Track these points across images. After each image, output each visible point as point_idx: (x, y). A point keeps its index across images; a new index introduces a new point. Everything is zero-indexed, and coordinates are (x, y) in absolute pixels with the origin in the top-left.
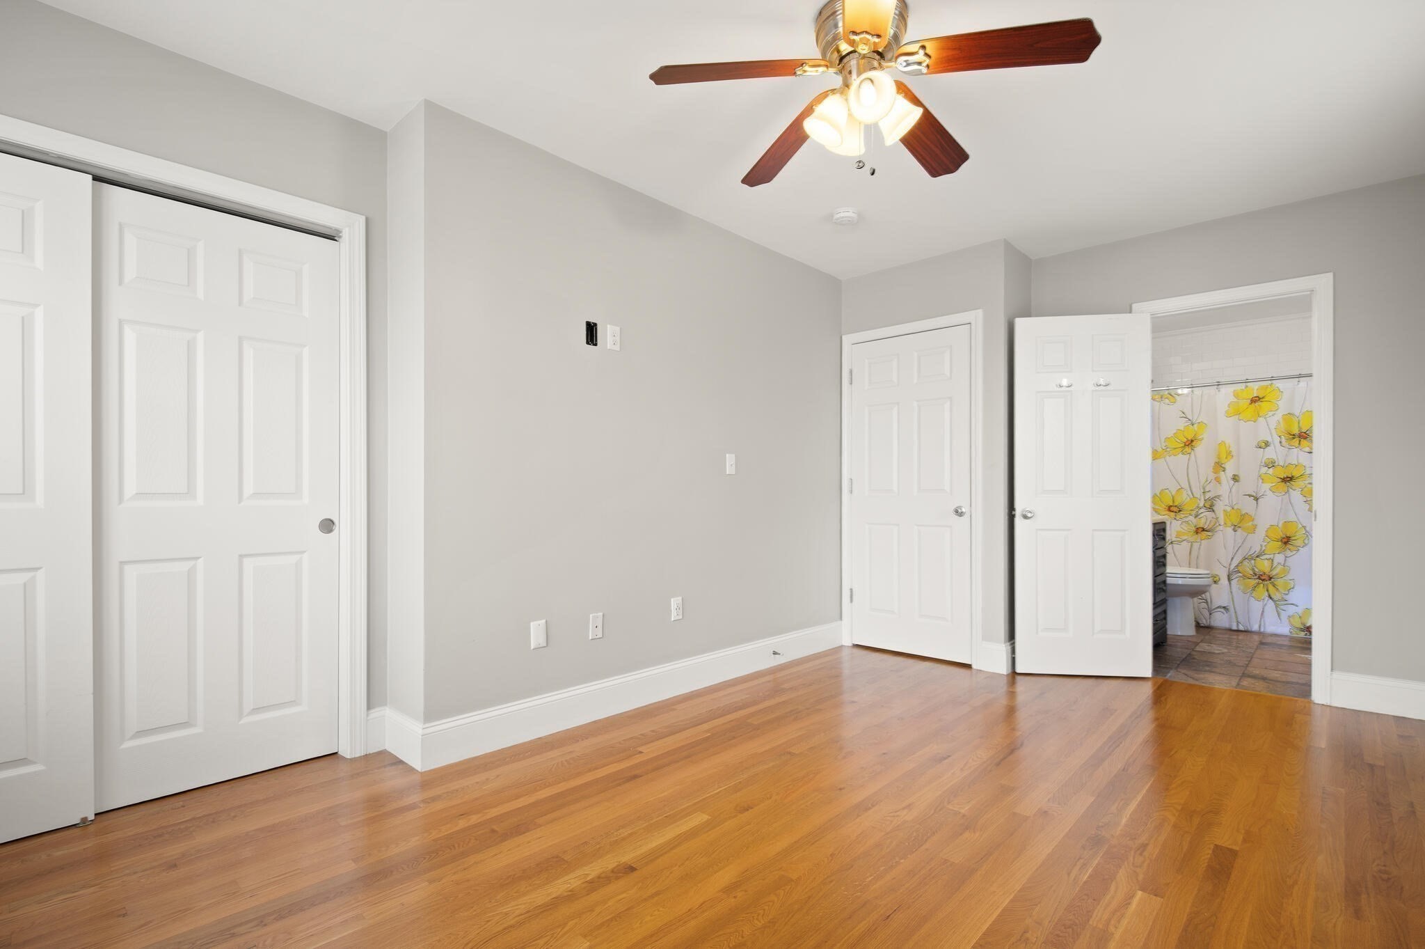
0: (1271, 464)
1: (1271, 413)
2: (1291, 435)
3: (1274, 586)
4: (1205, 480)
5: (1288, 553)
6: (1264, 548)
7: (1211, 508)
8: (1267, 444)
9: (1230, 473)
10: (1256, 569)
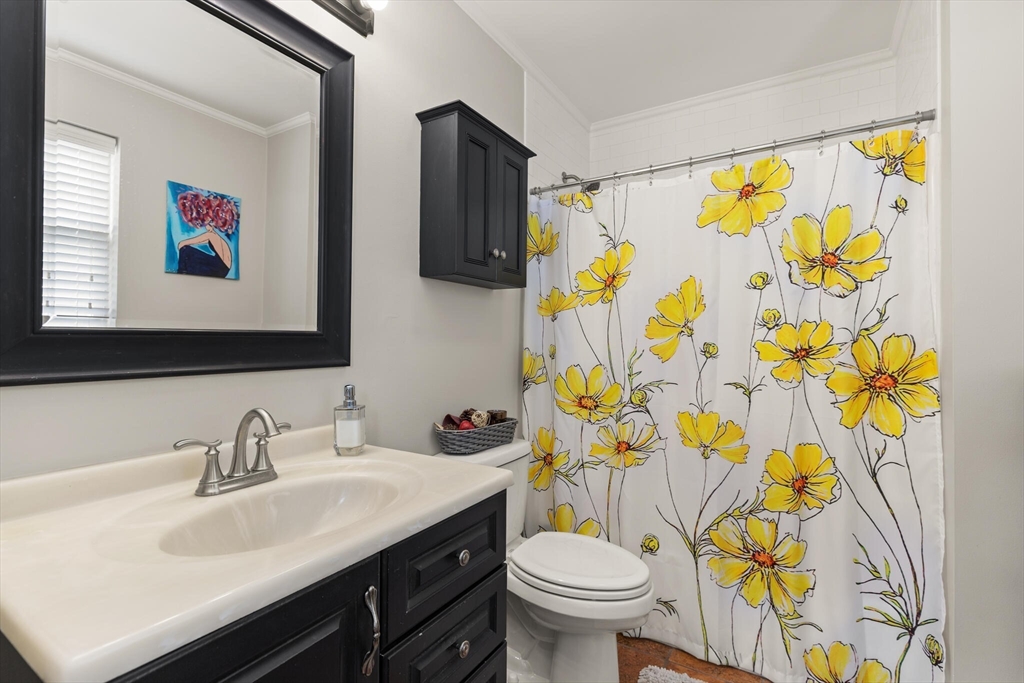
0: (773, 323)
1: (772, 217)
2: (807, 260)
3: (779, 580)
4: (633, 350)
5: (805, 512)
6: (762, 496)
7: (642, 407)
8: (766, 280)
9: (700, 338)
10: (748, 539)
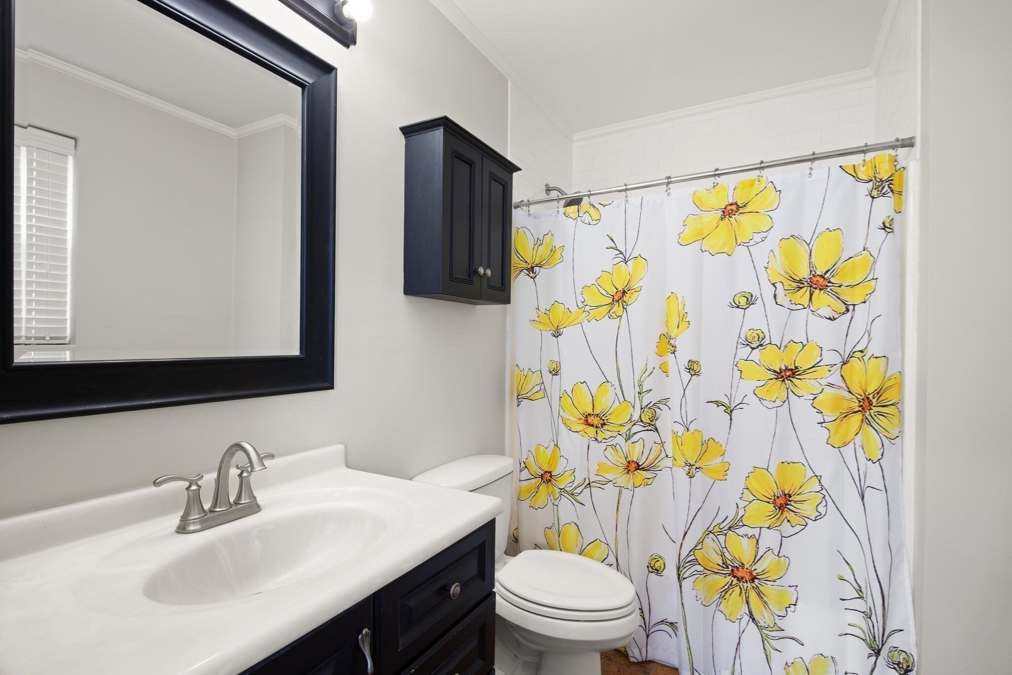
0: (757, 343)
1: (758, 238)
2: (794, 281)
3: (760, 594)
4: (643, 367)
5: (787, 529)
6: (741, 512)
7: (651, 426)
8: (750, 301)
9: (684, 355)
10: (727, 554)
